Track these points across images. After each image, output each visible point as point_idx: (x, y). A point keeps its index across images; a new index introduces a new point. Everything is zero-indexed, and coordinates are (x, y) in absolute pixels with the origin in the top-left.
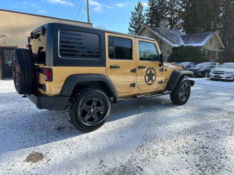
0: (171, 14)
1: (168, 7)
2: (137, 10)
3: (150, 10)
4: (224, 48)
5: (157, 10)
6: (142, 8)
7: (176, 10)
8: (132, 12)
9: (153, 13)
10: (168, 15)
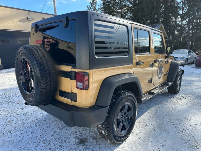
0: (121, 9)
1: (118, 3)
2: (92, 4)
3: (103, 5)
4: (167, 37)
5: (109, 5)
6: (96, 3)
7: (125, 5)
8: (87, 7)
9: (106, 8)
10: (118, 9)
